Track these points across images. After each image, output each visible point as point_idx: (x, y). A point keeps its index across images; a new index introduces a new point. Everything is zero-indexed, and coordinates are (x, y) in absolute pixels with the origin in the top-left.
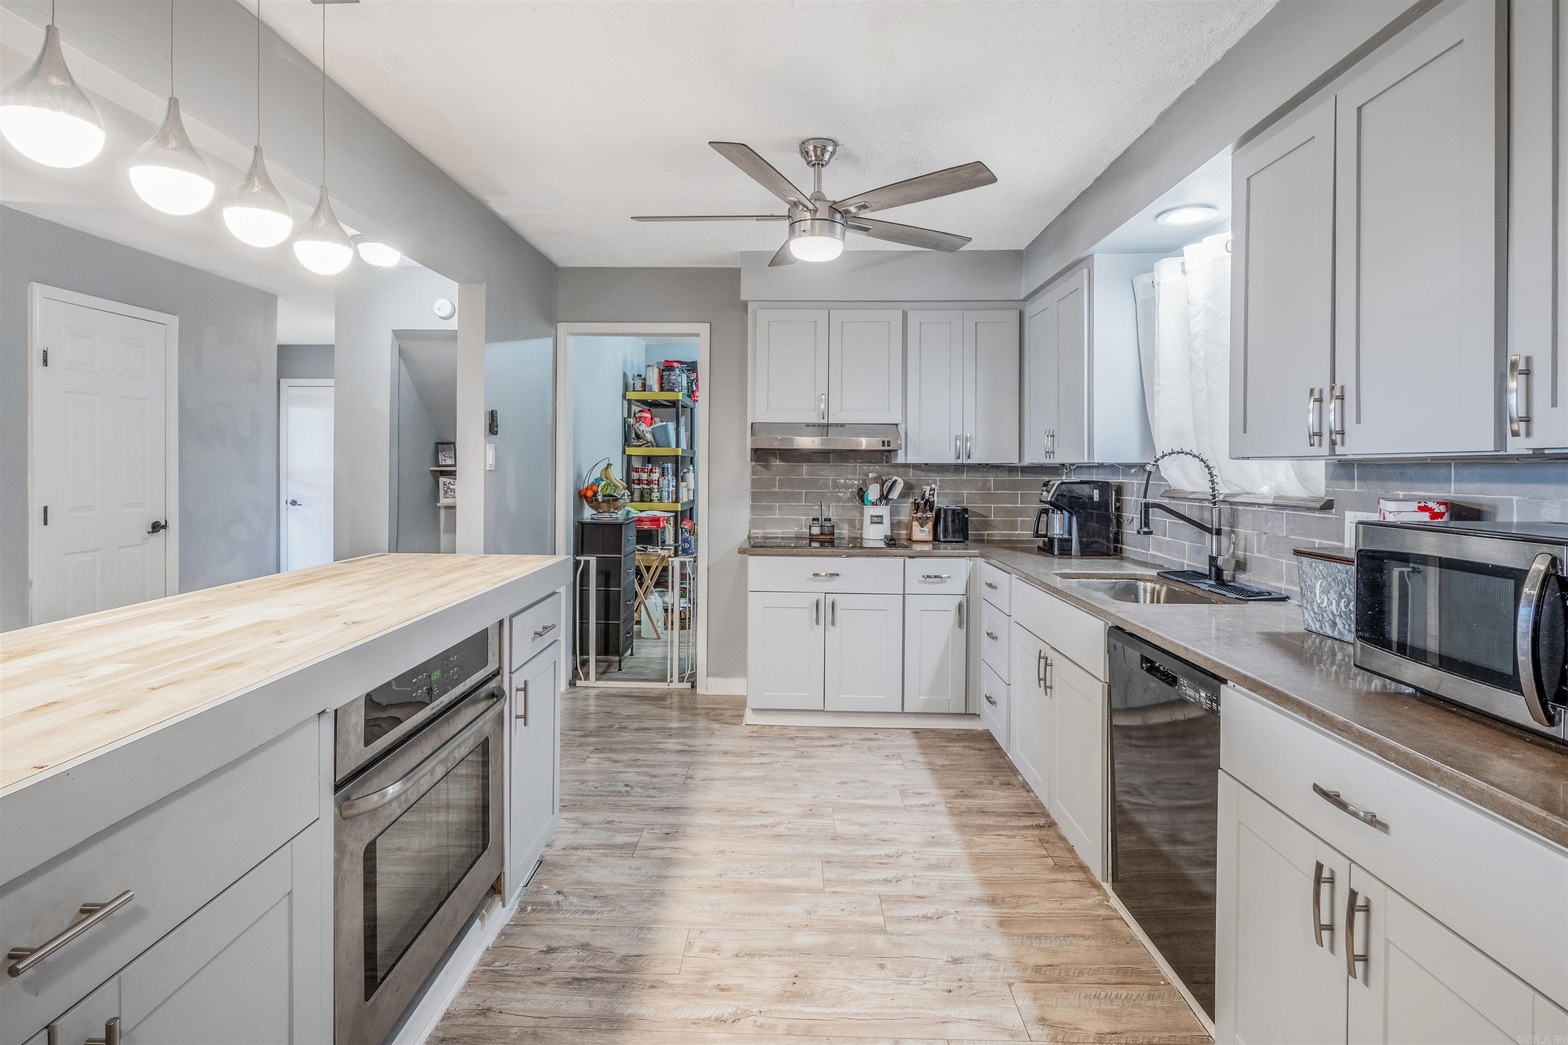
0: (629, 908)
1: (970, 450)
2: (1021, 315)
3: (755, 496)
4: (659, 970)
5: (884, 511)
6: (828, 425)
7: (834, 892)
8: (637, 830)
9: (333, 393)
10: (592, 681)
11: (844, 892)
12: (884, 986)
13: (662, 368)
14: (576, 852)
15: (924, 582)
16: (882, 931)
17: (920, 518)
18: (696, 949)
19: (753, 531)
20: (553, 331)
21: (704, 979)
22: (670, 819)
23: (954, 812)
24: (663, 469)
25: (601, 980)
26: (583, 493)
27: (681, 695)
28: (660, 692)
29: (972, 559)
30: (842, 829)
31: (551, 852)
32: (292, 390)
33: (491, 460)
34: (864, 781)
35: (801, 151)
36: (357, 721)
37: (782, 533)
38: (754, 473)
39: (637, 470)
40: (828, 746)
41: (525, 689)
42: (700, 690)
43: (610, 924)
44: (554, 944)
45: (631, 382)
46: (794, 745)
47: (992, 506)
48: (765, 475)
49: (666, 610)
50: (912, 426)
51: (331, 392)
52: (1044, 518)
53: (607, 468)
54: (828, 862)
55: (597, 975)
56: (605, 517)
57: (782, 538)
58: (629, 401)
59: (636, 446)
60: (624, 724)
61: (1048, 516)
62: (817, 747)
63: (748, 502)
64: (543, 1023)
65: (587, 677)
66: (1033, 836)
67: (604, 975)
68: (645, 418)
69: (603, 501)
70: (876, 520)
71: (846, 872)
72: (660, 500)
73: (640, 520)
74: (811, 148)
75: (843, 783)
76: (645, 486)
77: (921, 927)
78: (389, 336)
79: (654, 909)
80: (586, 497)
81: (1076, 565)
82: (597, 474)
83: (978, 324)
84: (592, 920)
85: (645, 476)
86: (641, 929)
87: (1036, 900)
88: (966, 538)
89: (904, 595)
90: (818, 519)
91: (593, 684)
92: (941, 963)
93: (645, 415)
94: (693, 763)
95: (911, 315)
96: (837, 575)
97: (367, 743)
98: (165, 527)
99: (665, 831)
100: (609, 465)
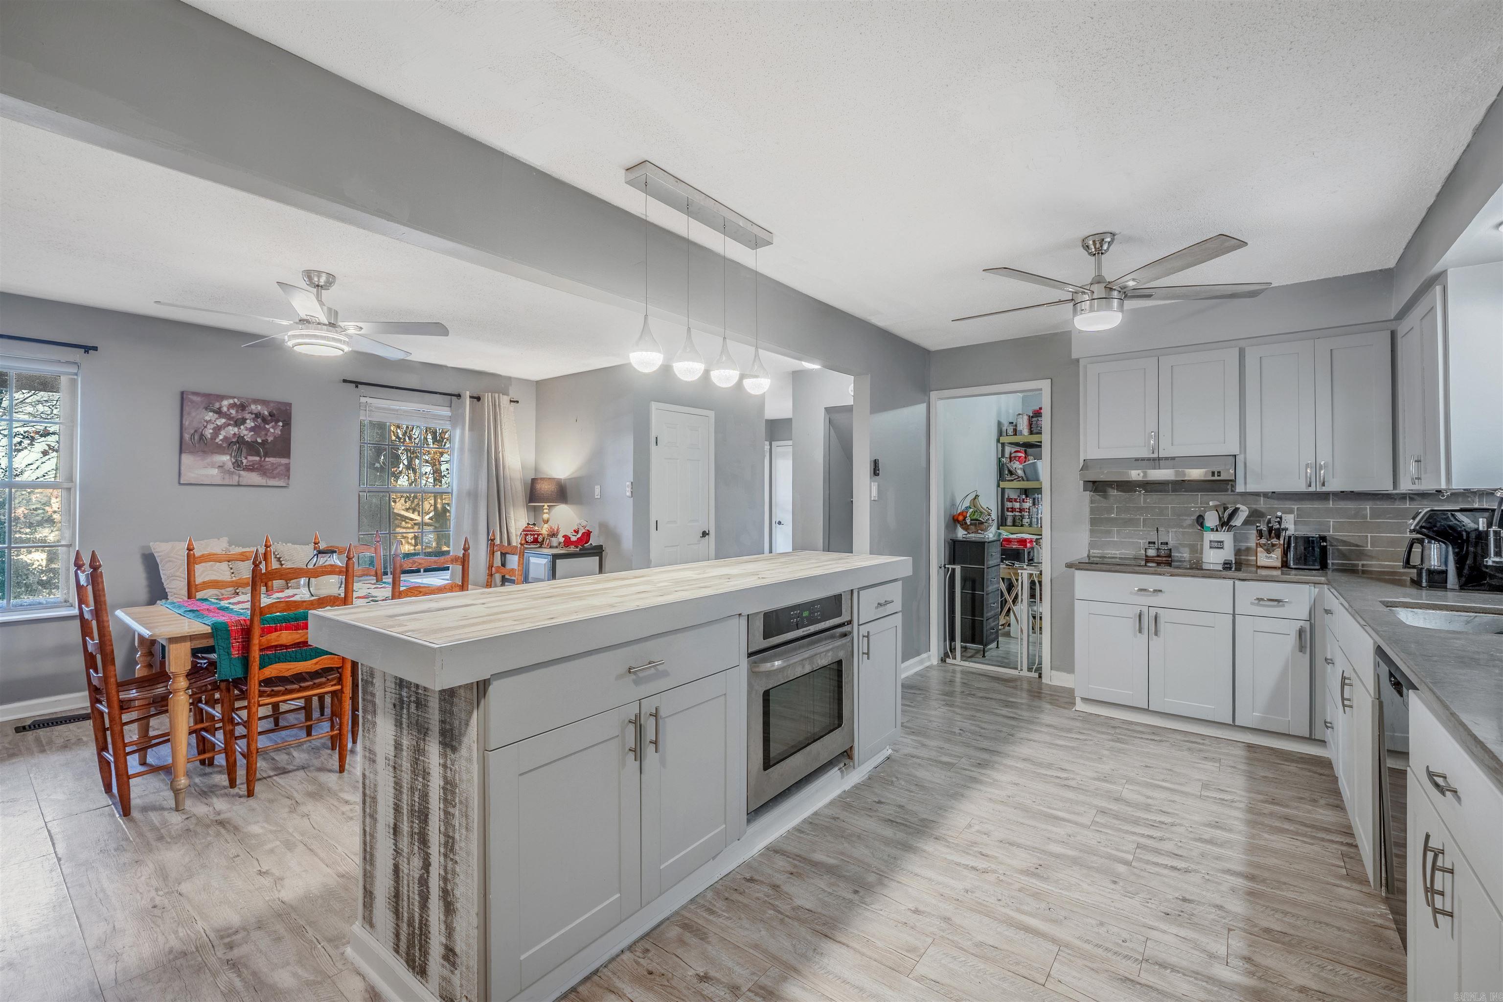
0: (937, 796)
1: (1324, 478)
2: (1393, 335)
3: (1094, 522)
4: (944, 832)
5: (1226, 537)
6: (1159, 459)
7: (1098, 831)
8: (958, 757)
9: (791, 450)
10: (958, 661)
11: (1107, 833)
12: (1109, 893)
13: (1031, 415)
14: (912, 759)
15: (1258, 605)
16: (1127, 863)
17: (1264, 544)
18: (973, 830)
19: (1092, 551)
20: (927, 398)
21: (972, 846)
22: (986, 756)
23: (1250, 810)
24: (1034, 499)
25: (906, 825)
26: (955, 518)
27: (1030, 681)
28: (1011, 676)
29: (1316, 585)
30: (1127, 794)
31: (897, 754)
32: (779, 449)
33: (874, 493)
34: (1170, 770)
35: (1083, 246)
36: (759, 625)
37: (1120, 554)
38: (1092, 502)
39: (1010, 500)
40: (1147, 739)
41: (868, 637)
42: (1045, 680)
43: (921, 800)
44: (883, 800)
45: (1004, 429)
46: (1113, 732)
47: (1369, 535)
48: (1104, 503)
49: (1034, 617)
50: (1252, 455)
51: (790, 449)
52: (1417, 549)
53: (975, 498)
54: (1103, 812)
55: (902, 822)
56: (973, 537)
57: (1120, 558)
58: (1003, 445)
59: (1009, 481)
60: (973, 693)
61: (1422, 546)
62: (1135, 737)
63: (1087, 527)
64: (865, 833)
65: (955, 658)
66: (1336, 849)
67: (908, 824)
68: (1020, 457)
69: (971, 524)
70: (1216, 545)
71: (1117, 822)
72: (1030, 525)
73: (1008, 541)
74: (1091, 242)
75: (1147, 766)
76: (1017, 514)
77: (1166, 872)
78: (822, 412)
79: (953, 801)
80: (959, 522)
81: (1453, 598)
82: (967, 503)
83: (1334, 352)
84: (910, 796)
85: (1017, 505)
86: (941, 809)
87: (1302, 891)
88: (1324, 566)
89: (1234, 615)
90: (1154, 543)
91: (958, 662)
92: (1171, 897)
93: (1020, 454)
94: (1017, 727)
95: (1248, 351)
96: (1160, 591)
97: (766, 637)
98: (708, 534)
99: (978, 762)
100: (977, 496)
